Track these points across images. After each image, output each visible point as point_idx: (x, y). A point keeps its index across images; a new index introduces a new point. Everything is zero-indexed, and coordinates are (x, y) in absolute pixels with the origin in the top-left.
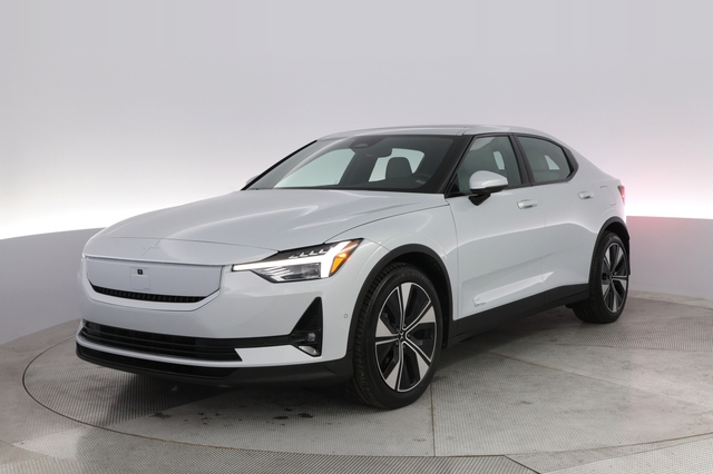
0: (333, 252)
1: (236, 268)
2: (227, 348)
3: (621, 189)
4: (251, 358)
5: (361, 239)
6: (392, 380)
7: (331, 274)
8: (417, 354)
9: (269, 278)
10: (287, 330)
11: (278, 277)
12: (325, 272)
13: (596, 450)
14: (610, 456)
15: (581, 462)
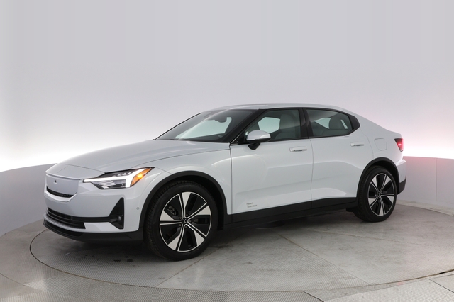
0: (135, 173)
1: (85, 181)
2: (80, 222)
3: (399, 141)
4: (90, 227)
5: (153, 168)
6: (173, 245)
7: (131, 186)
8: (195, 232)
9: (99, 187)
10: (107, 214)
11: (105, 187)
12: (128, 185)
13: (355, 287)
14: (362, 291)
15: (346, 294)
